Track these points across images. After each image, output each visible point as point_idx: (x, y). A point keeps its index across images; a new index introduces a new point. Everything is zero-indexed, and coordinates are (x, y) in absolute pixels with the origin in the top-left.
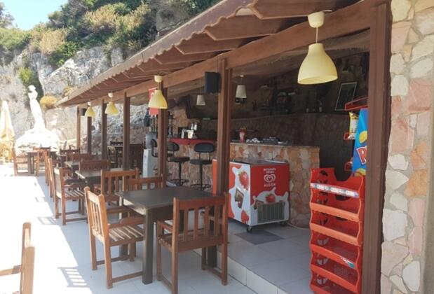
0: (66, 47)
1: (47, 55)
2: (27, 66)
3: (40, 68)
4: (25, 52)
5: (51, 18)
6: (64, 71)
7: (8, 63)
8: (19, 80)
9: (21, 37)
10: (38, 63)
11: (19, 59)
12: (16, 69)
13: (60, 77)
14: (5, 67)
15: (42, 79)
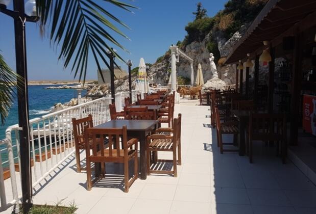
0: (234, 24)
1: (223, 31)
2: (212, 40)
3: (219, 41)
4: (211, 32)
5: (226, 6)
6: (233, 40)
7: (202, 40)
8: (207, 50)
9: (209, 22)
10: (218, 38)
11: (208, 37)
12: (206, 43)
13: (230, 45)
14: (200, 43)
15: (220, 47)
